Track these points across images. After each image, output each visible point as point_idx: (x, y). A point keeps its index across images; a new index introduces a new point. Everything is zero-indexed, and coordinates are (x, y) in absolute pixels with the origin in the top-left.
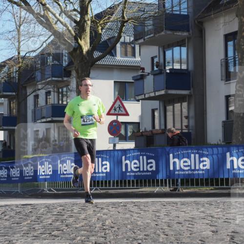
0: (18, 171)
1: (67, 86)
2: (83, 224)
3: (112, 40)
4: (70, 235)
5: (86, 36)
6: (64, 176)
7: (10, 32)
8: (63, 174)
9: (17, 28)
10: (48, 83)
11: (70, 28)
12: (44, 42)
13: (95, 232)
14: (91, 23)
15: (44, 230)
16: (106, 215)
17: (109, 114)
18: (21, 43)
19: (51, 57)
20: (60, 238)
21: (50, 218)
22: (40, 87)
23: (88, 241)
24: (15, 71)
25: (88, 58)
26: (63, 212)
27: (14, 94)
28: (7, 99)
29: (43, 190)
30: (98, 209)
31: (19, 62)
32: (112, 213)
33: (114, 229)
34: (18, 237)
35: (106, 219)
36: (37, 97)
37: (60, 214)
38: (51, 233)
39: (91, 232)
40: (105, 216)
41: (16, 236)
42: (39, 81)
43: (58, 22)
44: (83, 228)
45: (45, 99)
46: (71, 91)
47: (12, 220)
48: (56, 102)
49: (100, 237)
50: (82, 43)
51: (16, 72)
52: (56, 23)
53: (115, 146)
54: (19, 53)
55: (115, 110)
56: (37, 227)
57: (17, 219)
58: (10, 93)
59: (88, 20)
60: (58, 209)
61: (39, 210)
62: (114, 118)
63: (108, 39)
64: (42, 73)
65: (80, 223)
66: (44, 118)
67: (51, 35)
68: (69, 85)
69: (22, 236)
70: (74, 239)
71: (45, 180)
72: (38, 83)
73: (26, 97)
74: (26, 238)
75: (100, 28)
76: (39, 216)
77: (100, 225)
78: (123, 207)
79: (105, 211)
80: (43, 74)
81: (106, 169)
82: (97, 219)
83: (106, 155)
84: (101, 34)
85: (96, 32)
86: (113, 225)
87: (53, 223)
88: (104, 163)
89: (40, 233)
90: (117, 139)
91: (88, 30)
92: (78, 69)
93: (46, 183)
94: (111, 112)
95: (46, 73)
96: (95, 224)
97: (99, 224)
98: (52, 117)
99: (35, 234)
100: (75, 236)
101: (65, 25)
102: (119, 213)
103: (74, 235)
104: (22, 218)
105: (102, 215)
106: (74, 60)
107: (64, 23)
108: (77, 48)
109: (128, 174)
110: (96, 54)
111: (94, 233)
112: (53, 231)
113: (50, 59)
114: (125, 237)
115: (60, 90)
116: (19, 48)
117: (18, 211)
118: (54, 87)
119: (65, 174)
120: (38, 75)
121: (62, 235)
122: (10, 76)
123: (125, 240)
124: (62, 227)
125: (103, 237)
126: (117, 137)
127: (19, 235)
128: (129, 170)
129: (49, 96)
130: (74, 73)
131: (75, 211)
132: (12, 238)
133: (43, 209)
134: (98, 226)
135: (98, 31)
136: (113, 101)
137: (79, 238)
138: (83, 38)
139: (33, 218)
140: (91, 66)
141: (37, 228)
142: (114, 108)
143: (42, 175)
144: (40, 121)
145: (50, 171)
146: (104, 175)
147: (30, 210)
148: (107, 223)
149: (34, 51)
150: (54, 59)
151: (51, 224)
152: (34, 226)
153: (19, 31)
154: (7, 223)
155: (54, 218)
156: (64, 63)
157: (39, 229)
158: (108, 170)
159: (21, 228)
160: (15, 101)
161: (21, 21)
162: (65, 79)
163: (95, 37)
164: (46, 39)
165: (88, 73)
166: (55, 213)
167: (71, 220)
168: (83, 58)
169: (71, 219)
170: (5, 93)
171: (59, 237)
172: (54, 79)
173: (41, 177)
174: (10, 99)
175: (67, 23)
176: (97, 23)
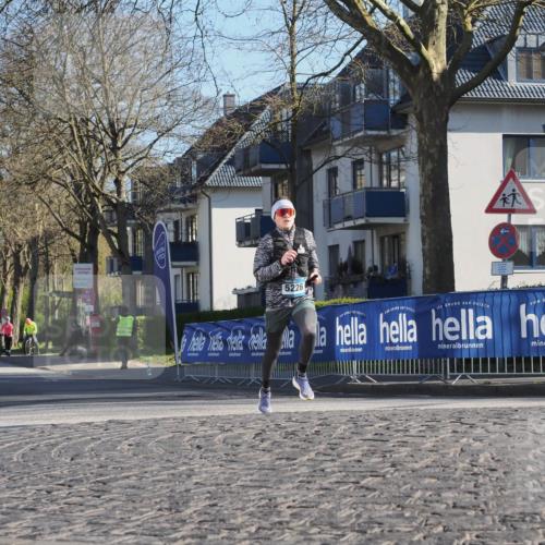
0: (291, 336)
1: (399, 148)
2: (427, 461)
3: (497, 43)
4: (399, 487)
5: (438, 38)
6: (392, 348)
7: (273, 33)
8: (391, 344)
9: (287, 25)
10: (357, 143)
11: (403, 23)
12: (345, 55)
13: (454, 480)
14: (449, 7)
15: (344, 474)
16: (481, 441)
17: (490, 209)
18: (298, 58)
19: (363, 86)
20: (377, 493)
21: (357, 447)
22: (340, 151)
23: (438, 501)
24: (285, 118)
25: (442, 86)
26: (387, 433)
27: (283, 166)
28: (269, 179)
29: (349, 379)
30: (464, 428)
31: (293, 100)
32: (493, 436)
33: (496, 475)
34: (287, 489)
35: (480, 451)
36: (333, 173)
37: (380, 438)
38: (358, 483)
39: (445, 479)
40: (478, 443)
41: (283, 487)
42: (337, 139)
43: (377, 10)
44: (427, 471)
45: (350, 178)
46: (407, 159)
47: (277, 451)
48: (376, 184)
49: (465, 492)
50: (429, 53)
51: (288, 120)
52: (372, 11)
53: (504, 279)
54: (293, 79)
55: (504, 200)
56: (329, 467)
57: (288, 449)
58: (276, 166)
59: (443, 3)
60: (377, 425)
61: (336, 428)
62: (502, 218)
63: (488, 42)
64: (343, 122)
65: (422, 459)
66: (349, 218)
67: (362, 40)
68: (403, 146)
69: (298, 488)
70: (409, 496)
71: (352, 356)
72: (335, 143)
73: (310, 173)
74: (305, 492)
75: (469, 19)
76: (334, 441)
77: (465, 465)
78: (519, 423)
79: (479, 431)
80: (346, 123)
81: (484, 332)
82: (459, 449)
83: (485, 302)
84: (471, 33)
85: (461, 29)
86: (493, 465)
87: (364, 459)
88: (480, 319)
89: (337, 482)
90: (510, 264)
91: (442, 25)
92: (421, 112)
93: (355, 363)
94: (495, 207)
95: (353, 121)
96: (455, 462)
97: (463, 462)
98: (367, 216)
99: (325, 484)
100: (411, 489)
101: (392, 17)
102: (509, 436)
103: (409, 486)
104: (298, 447)
105: (471, 441)
106: (413, 91)
107: (389, 13)
108: (419, 66)
109: (534, 343)
110: (463, 77)
111: (451, 483)
112: (364, 477)
113: (360, 91)
114: (519, 493)
115: (384, 157)
116: (293, 68)
117: (290, 430)
118: (370, 151)
119: (395, 345)
120: (336, 126)
121: (383, 487)
122: (275, 129)
123: (520, 499)
124: (383, 468)
125: (470, 493)
126: (509, 260)
127: (290, 485)
128: (536, 335)
129: (360, 169)
130: (413, 121)
131: (413, 432)
132: (275, 494)
133: (343, 427)
134: (461, 465)
135: (465, 26)
136: (501, 178)
137: (418, 494)
138: (430, 42)
139: (323, 446)
140: (451, 104)
141: (328, 470)
142: (501, 197)
143: (345, 346)
144: (340, 226)
145: (362, 338)
146: (481, 345)
147: (316, 429)
148: (481, 460)
149: (325, 74)
150: (369, 90)
151: (359, 461)
152: (322, 466)
153: (291, 32)
154: (266, 458)
155: (366, 448)
156: (392, 97)
157: (334, 472)
158: (489, 335)
159: (295, 470)
160: (286, 182)
161: (297, 9)
162: (394, 132)
163: (458, 39)
164: (351, 46)
165: (444, 119)
166: (369, 436)
167: (404, 451)
168: (432, 88)
169: (402, 449)
170: (264, 166)
171: (375, 490)
172: (369, 132)
173: (342, 350)
174: (276, 177)
175: (395, 11)
176: (462, 9)
